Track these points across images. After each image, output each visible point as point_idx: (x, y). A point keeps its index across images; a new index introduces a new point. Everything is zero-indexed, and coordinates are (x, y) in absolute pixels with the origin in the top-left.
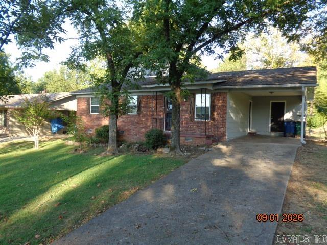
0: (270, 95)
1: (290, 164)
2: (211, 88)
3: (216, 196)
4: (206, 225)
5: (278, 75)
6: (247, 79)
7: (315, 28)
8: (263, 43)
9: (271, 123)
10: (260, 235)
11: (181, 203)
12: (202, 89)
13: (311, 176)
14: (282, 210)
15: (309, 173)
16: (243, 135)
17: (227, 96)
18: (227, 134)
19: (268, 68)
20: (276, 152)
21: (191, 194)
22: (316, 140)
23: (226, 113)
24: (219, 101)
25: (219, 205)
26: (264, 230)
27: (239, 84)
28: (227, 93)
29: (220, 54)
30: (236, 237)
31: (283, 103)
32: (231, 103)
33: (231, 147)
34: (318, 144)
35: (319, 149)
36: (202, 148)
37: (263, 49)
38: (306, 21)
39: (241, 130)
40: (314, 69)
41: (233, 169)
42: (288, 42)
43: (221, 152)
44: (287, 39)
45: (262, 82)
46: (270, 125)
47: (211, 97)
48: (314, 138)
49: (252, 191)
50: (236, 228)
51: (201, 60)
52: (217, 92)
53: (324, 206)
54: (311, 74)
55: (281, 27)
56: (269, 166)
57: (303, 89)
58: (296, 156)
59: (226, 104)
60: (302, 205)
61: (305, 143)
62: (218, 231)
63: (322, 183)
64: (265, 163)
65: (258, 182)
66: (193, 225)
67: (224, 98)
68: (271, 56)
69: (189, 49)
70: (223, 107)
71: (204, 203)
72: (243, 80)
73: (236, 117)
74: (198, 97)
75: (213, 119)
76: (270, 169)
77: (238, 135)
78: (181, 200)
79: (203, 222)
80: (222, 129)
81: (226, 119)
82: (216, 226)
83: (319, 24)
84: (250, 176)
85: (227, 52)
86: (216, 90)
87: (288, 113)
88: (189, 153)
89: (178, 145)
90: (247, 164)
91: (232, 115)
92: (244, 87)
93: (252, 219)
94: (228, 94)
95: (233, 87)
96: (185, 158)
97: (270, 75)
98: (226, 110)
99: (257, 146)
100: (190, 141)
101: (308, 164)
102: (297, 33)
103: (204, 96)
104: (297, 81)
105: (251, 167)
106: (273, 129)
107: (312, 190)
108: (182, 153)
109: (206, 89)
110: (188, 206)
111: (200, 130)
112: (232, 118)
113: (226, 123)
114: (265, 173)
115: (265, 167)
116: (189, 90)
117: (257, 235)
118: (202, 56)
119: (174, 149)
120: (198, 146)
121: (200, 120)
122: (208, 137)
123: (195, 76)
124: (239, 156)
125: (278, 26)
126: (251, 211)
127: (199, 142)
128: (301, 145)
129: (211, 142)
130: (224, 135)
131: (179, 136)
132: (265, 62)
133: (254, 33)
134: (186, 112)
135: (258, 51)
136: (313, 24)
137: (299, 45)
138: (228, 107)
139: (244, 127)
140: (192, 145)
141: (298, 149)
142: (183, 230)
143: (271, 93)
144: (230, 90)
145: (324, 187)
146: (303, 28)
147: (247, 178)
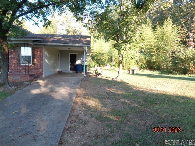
0: (69, 50)
1: (77, 88)
2: (31, 43)
3: (31, 114)
4: (21, 134)
5: (72, 39)
6: (55, 39)
7: (90, 15)
8: (65, 19)
9: (70, 65)
10: (55, 131)
11: (4, 123)
12: (25, 44)
13: (86, 93)
14: (70, 114)
15: (86, 92)
16: (54, 73)
17: (42, 49)
18: (43, 73)
19: (69, 35)
20: (71, 82)
21: (13, 115)
22: (91, 74)
23: (42, 60)
24: (37, 52)
25: (32, 119)
26: (58, 128)
27: (50, 42)
28: (42, 47)
29: (36, 22)
30: (41, 137)
31: (76, 54)
32: (46, 53)
33: (45, 81)
34: (92, 76)
35: (92, 79)
36: (26, 83)
37: (65, 23)
38: (85, 11)
39: (52, 70)
40: (89, 37)
41: (45, 94)
42: (77, 21)
43: (39, 84)
44: (77, 19)
45: (63, 42)
46: (70, 67)
47: (32, 49)
48: (91, 73)
49: (54, 107)
50: (41, 131)
51: (22, 24)
52: (36, 46)
53: (91, 108)
54: (88, 39)
55: (73, 12)
56: (66, 90)
57: (84, 47)
58: (81, 83)
59: (43, 54)
60: (80, 109)
61: (85, 76)
62: (29, 136)
63: (91, 96)
64: (65, 89)
65: (59, 101)
66: (11, 137)
67: (41, 50)
68: (70, 27)
69: (13, 15)
70: (41, 56)
71: (22, 119)
72: (53, 40)
73: (49, 62)
74: (23, 49)
75: (34, 64)
76: (66, 92)
77: (51, 74)
78: (5, 121)
79: (19, 133)
80: (40, 70)
81: (42, 64)
82: (28, 133)
83: (91, 13)
84: (55, 97)
85: (41, 21)
86: (35, 45)
87: (78, 60)
88: (16, 87)
89: (6, 82)
90: (54, 90)
91: (47, 61)
92: (53, 44)
93: (52, 123)
94: (44, 48)
95: (47, 44)
96: (13, 91)
97: (68, 38)
98: (42, 58)
99: (61, 79)
100: (17, 79)
101: (86, 87)
102: (81, 17)
103: (26, 48)
104: (81, 43)
105: (56, 92)
106: (71, 69)
107: (86, 101)
108: (10, 88)
109: (28, 44)
110: (10, 124)
111: (25, 71)
112: (46, 63)
113: (42, 66)
114: (63, 95)
115: (64, 91)
116: (14, 44)
117: (53, 132)
118: (23, 21)
119: (4, 85)
120: (23, 82)
121: (24, 65)
122: (31, 76)
123: (18, 34)
124: (50, 86)
125: (71, 11)
126: (52, 118)
127: (24, 79)
128: (84, 78)
129: (33, 79)
130: (41, 73)
131: (8, 76)
132: (67, 31)
133: (58, 12)
134: (14, 59)
135: (63, 23)
136: (88, 13)
137: (82, 23)
138: (43, 56)
139: (54, 68)
140: (19, 81)
141: (82, 79)
142: (2, 142)
143: (69, 49)
144: (45, 45)
145: (91, 98)
146: (84, 14)
147: (53, 99)
